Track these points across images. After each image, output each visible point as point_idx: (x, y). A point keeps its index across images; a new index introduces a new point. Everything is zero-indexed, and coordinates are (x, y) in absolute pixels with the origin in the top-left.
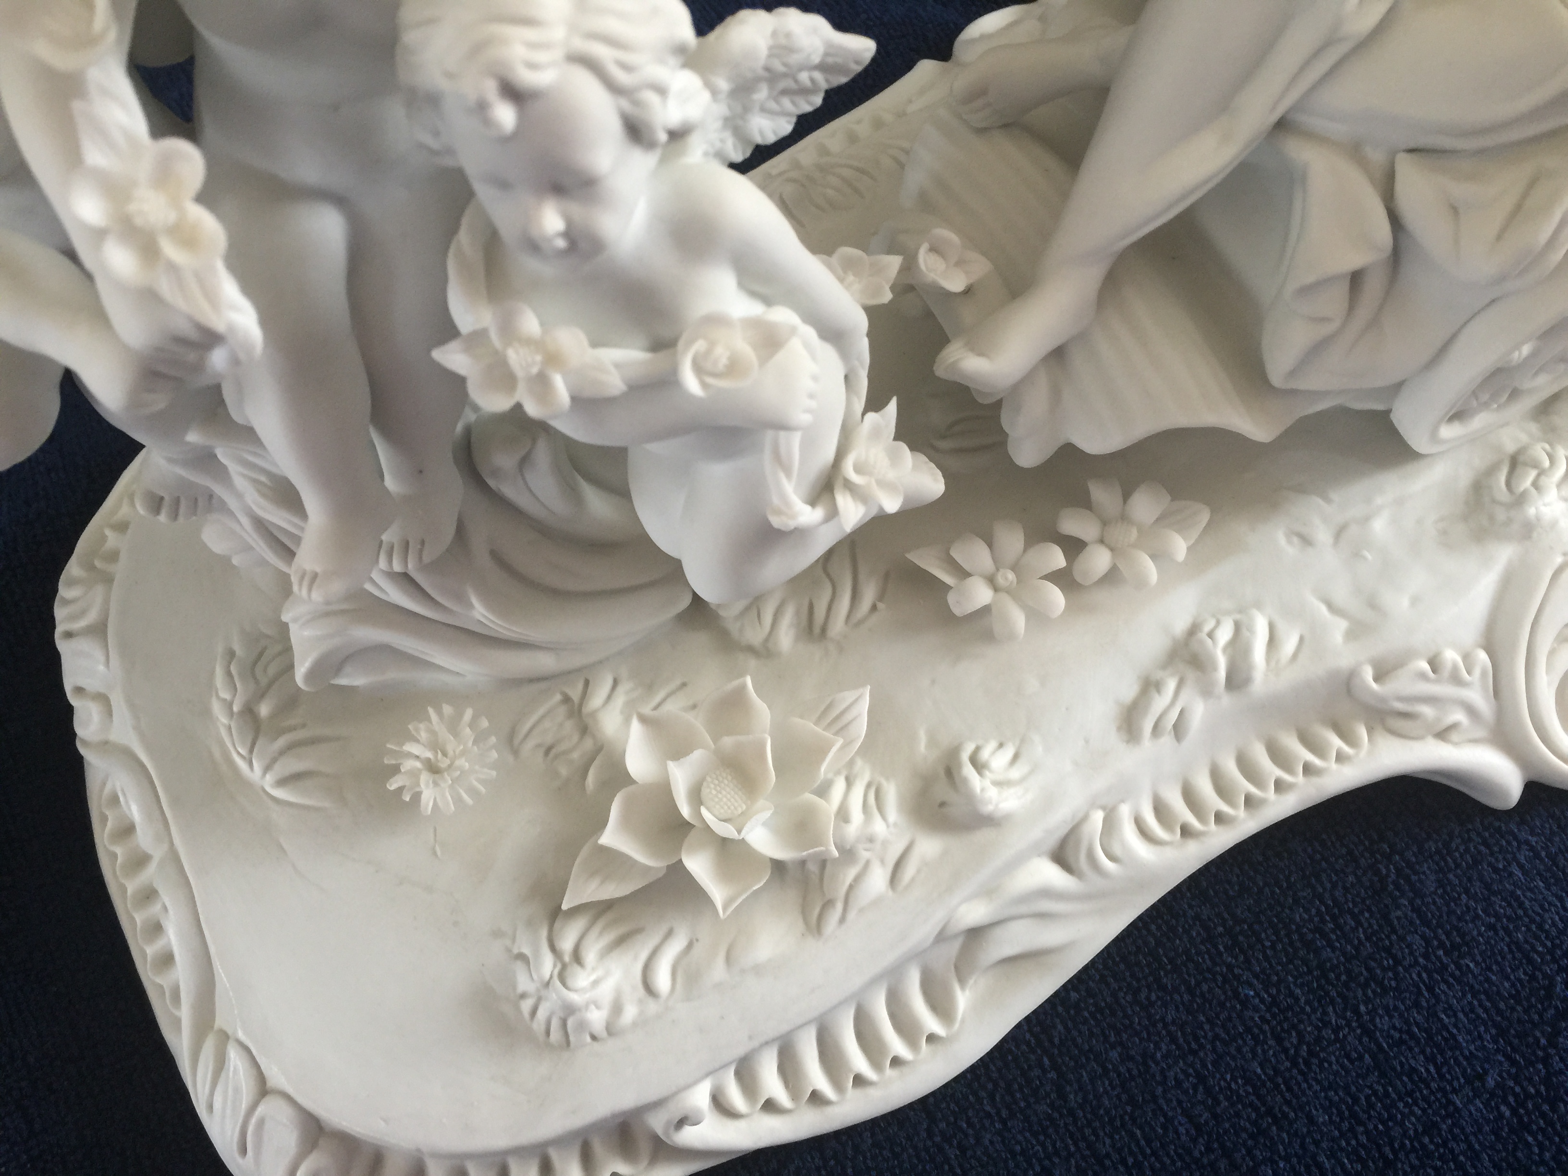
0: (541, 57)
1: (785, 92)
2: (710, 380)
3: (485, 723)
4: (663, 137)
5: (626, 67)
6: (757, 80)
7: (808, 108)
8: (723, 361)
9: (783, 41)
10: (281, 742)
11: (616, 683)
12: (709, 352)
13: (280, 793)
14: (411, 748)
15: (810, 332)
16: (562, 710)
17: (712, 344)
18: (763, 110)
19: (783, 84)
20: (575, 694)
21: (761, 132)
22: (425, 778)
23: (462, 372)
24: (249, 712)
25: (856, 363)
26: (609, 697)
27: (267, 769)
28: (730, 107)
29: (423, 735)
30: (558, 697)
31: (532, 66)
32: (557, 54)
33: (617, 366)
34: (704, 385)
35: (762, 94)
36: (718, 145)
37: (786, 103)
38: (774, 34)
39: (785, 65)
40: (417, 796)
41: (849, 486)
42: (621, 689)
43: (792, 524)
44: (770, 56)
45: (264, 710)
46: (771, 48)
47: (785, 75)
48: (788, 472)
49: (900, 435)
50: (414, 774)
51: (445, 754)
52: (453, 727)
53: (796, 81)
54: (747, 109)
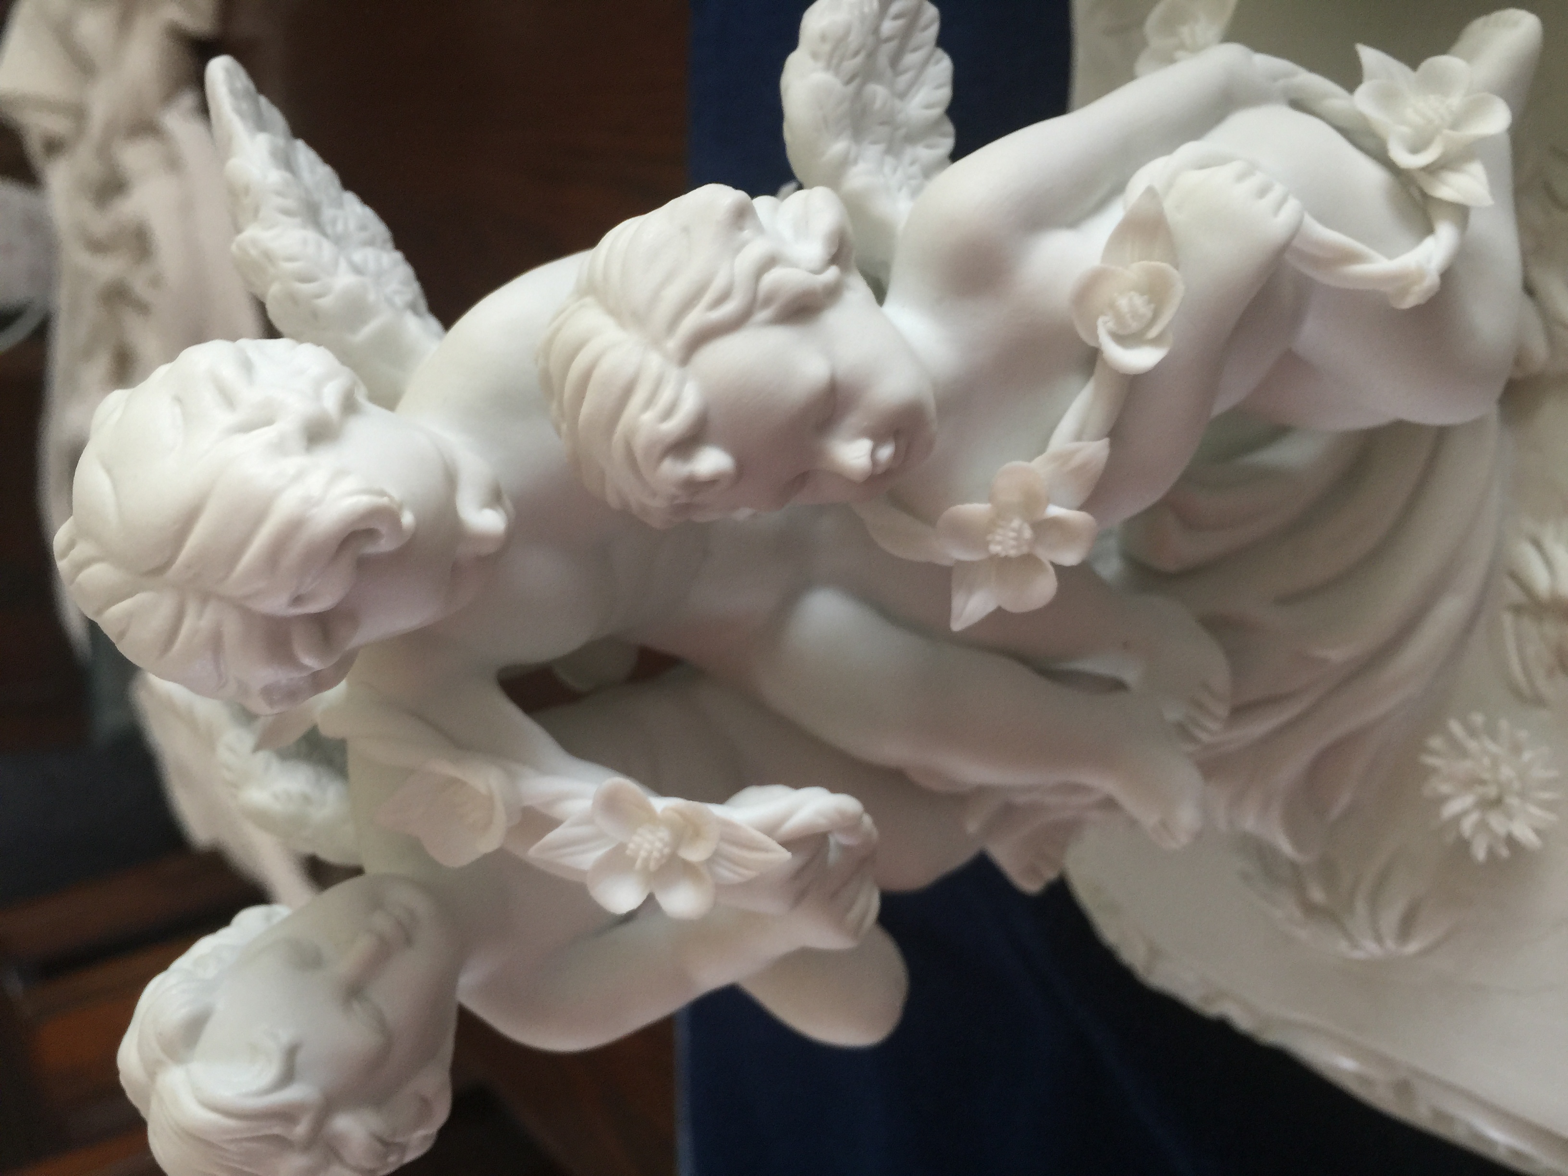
0: (666, 396)
1: (895, 59)
2: (1153, 333)
3: (1478, 719)
4: (832, 273)
5: (723, 298)
6: (858, 94)
7: (933, 31)
8: (1139, 302)
9: (827, 48)
10: (1361, 907)
11: (1537, 544)
12: (1119, 317)
13: (1412, 947)
14: (1453, 808)
15: (1189, 150)
16: (1528, 625)
17: (1112, 306)
18: (902, 95)
19: (883, 60)
20: (1515, 594)
21: (929, 106)
22: (1497, 823)
23: (991, 607)
24: (1310, 909)
25: (1281, 83)
26: (1549, 563)
27: (1379, 939)
28: (874, 142)
29: (1445, 788)
30: (1507, 619)
31: (668, 413)
32: (674, 373)
33: (1079, 436)
34: (1156, 342)
35: (878, 92)
36: (915, 169)
37: (911, 59)
38: (815, 56)
39: (856, 54)
40: (1511, 841)
41: (1434, 170)
42: (1549, 542)
43: (1432, 280)
44: (837, 70)
45: (1317, 895)
46: (828, 67)
47: (872, 55)
48: (1352, 257)
49: (1413, 61)
50: (1483, 826)
51: (1482, 782)
52: (1459, 750)
53: (888, 40)
54: (889, 121)
